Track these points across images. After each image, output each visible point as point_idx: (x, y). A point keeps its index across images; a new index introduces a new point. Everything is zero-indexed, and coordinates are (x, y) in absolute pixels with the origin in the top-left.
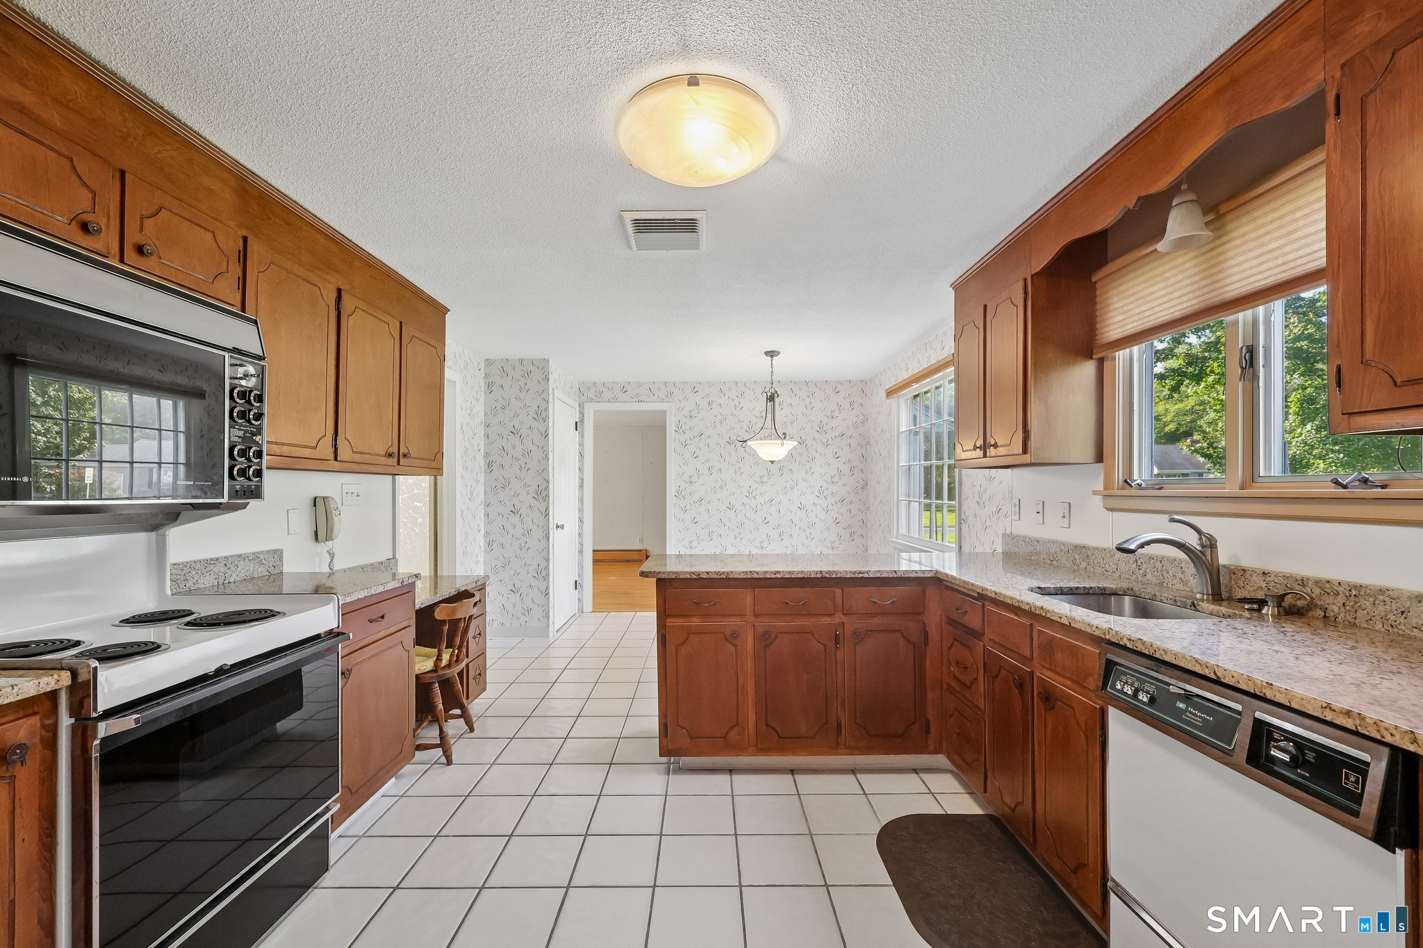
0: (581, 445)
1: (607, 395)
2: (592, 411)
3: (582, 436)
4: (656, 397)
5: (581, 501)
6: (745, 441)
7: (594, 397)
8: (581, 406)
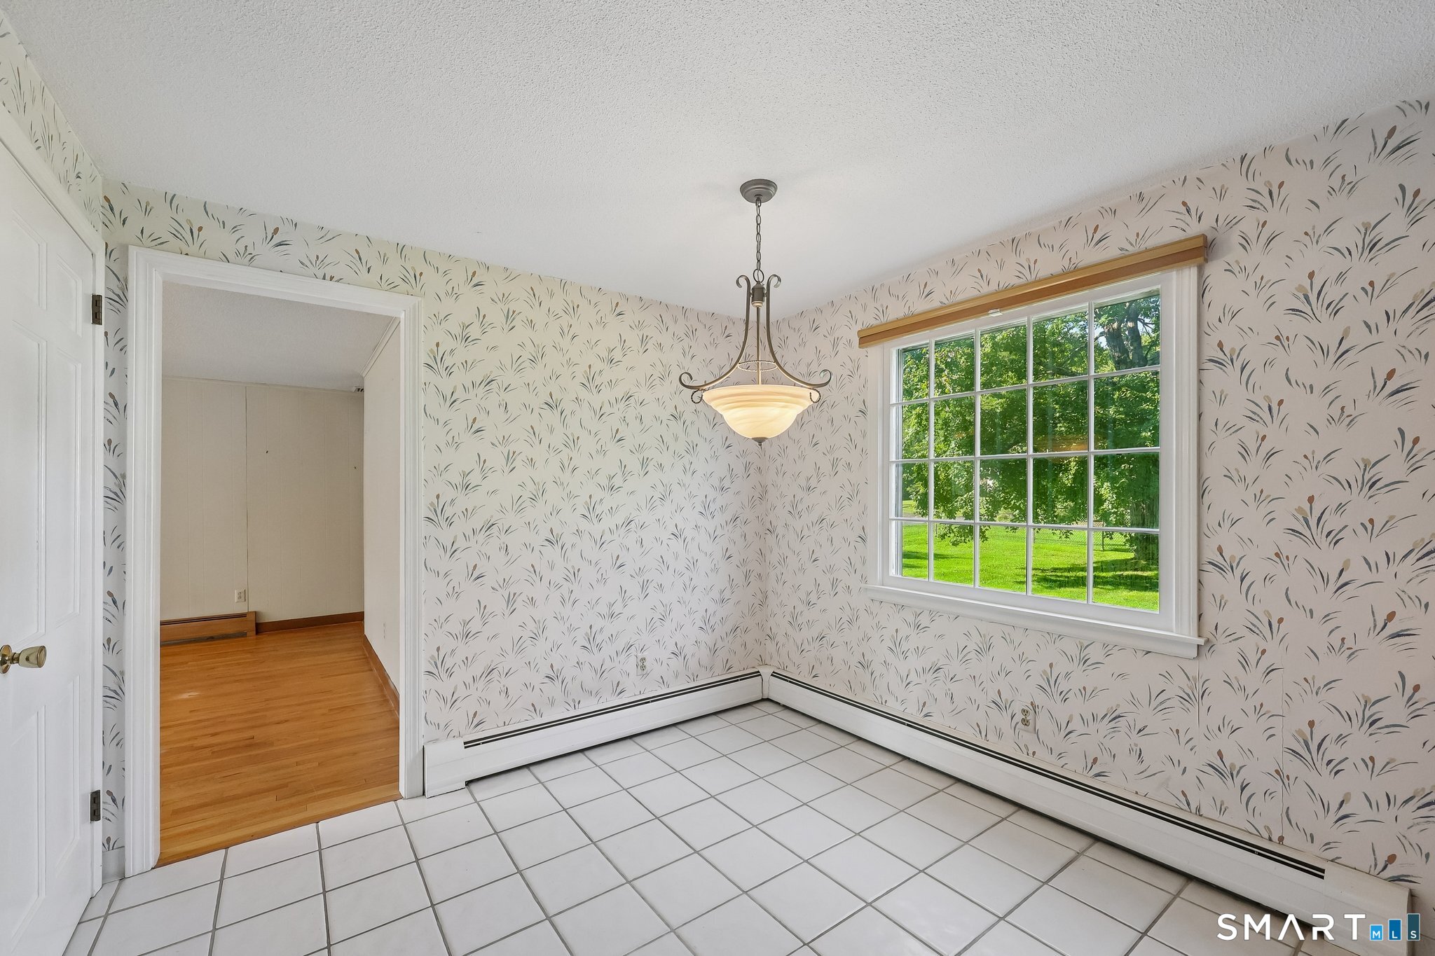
0: (116, 371)
1: (217, 238)
2: (157, 280)
3: (119, 343)
4: (374, 276)
5: (117, 539)
6: (697, 388)
7: (166, 236)
8: (116, 257)
